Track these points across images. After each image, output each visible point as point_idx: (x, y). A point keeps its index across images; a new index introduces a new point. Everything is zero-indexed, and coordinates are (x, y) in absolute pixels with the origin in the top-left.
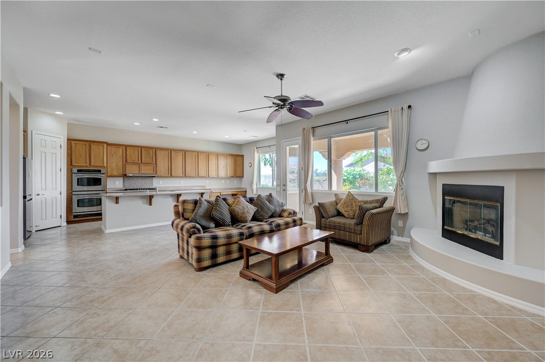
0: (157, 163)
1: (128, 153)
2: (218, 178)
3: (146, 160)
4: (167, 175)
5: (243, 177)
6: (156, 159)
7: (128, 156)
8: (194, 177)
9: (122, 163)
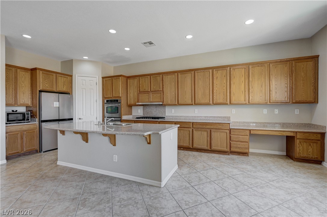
0: (164, 89)
1: (140, 83)
2: (249, 104)
3: (155, 87)
4: (174, 103)
5: (315, 101)
6: (163, 85)
7: (140, 86)
8: (208, 104)
9: (137, 93)
